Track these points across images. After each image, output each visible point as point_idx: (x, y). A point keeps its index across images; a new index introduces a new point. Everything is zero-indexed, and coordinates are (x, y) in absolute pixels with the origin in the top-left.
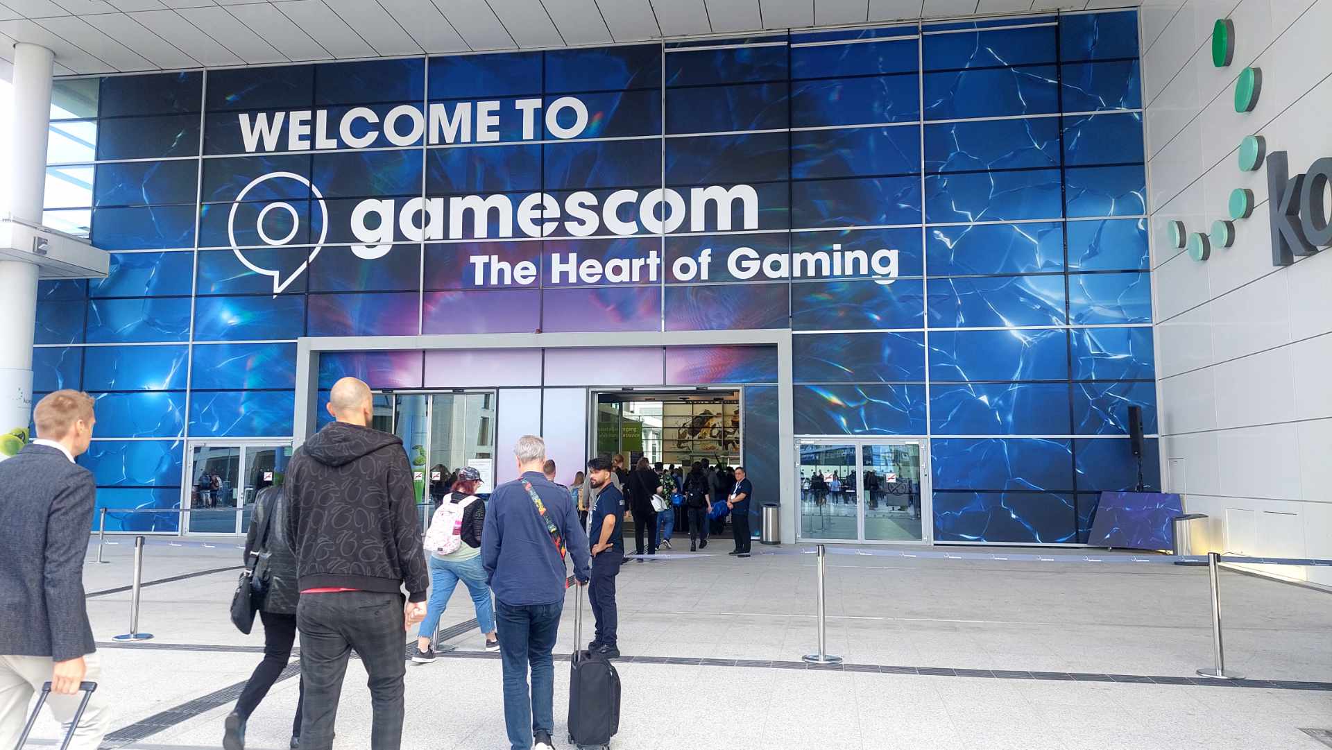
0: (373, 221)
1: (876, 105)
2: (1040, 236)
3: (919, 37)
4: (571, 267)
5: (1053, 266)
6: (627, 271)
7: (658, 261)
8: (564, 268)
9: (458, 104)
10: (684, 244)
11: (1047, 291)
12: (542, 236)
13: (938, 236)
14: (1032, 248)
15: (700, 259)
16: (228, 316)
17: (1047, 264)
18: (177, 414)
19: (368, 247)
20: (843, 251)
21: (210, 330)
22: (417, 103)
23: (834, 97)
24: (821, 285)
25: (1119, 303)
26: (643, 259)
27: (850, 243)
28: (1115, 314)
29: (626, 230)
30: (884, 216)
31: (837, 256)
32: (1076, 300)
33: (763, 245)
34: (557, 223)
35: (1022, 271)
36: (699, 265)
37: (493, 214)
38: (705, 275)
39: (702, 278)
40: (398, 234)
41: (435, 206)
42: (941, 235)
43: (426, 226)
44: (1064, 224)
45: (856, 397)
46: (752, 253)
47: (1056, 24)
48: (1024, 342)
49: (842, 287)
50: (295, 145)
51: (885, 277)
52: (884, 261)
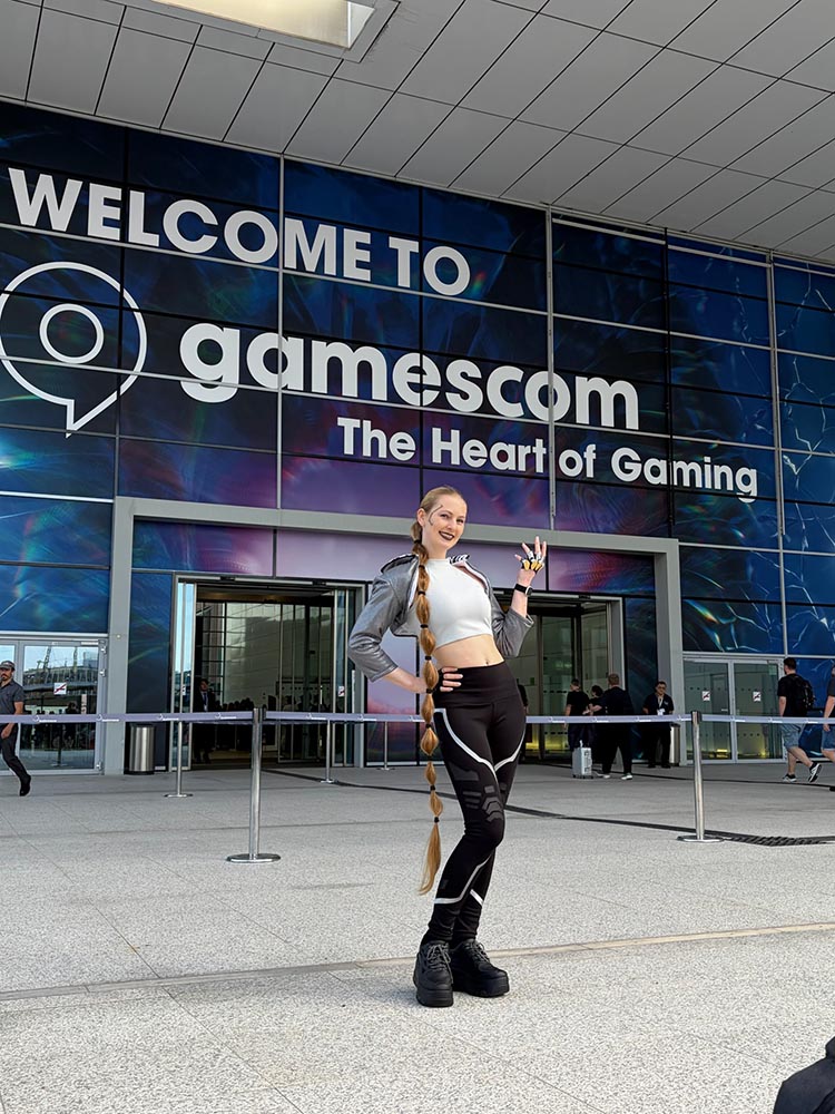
0: (210, 352)
1: (735, 323)
3: (771, 266)
4: (453, 446)
6: (513, 457)
7: (545, 451)
8: (446, 445)
9: (320, 226)
10: (570, 436)
12: (421, 405)
13: (786, 461)
15: (586, 455)
19: (204, 385)
20: (712, 464)
22: (271, 215)
23: (700, 307)
24: (695, 496)
26: (529, 447)
27: (718, 457)
29: (511, 411)
30: (744, 435)
31: (708, 467)
33: (645, 450)
34: (438, 393)
36: (584, 460)
37: (365, 370)
39: (588, 475)
40: (245, 376)
41: (293, 348)
42: (789, 460)
43: (283, 370)
46: (635, 456)
49: (712, 501)
50: (97, 230)
51: (747, 495)
52: (746, 480)
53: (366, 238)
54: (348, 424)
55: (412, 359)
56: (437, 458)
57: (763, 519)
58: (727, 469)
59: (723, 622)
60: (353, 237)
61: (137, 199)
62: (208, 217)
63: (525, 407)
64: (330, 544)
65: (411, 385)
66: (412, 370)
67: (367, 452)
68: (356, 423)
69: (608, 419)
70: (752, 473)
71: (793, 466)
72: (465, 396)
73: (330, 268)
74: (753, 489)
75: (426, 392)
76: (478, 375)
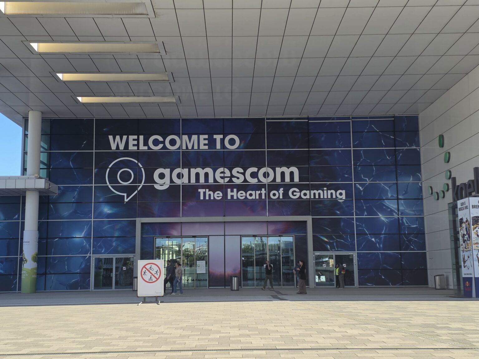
0: (162, 176)
1: (337, 142)
2: (389, 187)
3: (351, 121)
4: (235, 193)
5: (394, 197)
6: (254, 195)
7: (265, 192)
8: (232, 194)
9: (193, 136)
10: (273, 186)
11: (392, 205)
12: (224, 183)
13: (358, 186)
14: (387, 191)
15: (279, 192)
16: (107, 210)
17: (392, 196)
18: (88, 246)
19: (160, 185)
20: (327, 190)
21: (100, 215)
22: (178, 135)
23: (323, 139)
24: (320, 201)
25: (414, 209)
26: (260, 191)
27: (329, 188)
28: (412, 213)
29: (254, 181)
30: (340, 179)
31: (325, 192)
32: (401, 208)
33: (301, 188)
34: (229, 178)
35: (384, 198)
36: (279, 194)
37: (206, 175)
38: (281, 197)
39: (280, 198)
40: (172, 181)
41: (185, 171)
42: (359, 186)
43: (182, 178)
44: (397, 183)
45: (333, 239)
46: (297, 190)
47: (393, 119)
48: (385, 221)
49: (327, 202)
50: (131, 148)
51: (341, 199)
52: (341, 194)
53: (206, 136)
54: (201, 191)
55: (221, 169)
56: (229, 198)
57: (347, 206)
58: (333, 192)
59: (331, 241)
60: (202, 137)
61: (141, 138)
62: (161, 139)
63: (258, 179)
64: (197, 226)
65: (221, 177)
66: (221, 173)
67: (207, 198)
68: (204, 190)
69: (287, 179)
70: (344, 192)
71: (361, 188)
73: (196, 147)
74: (344, 197)
75: (226, 179)
76: (242, 171)
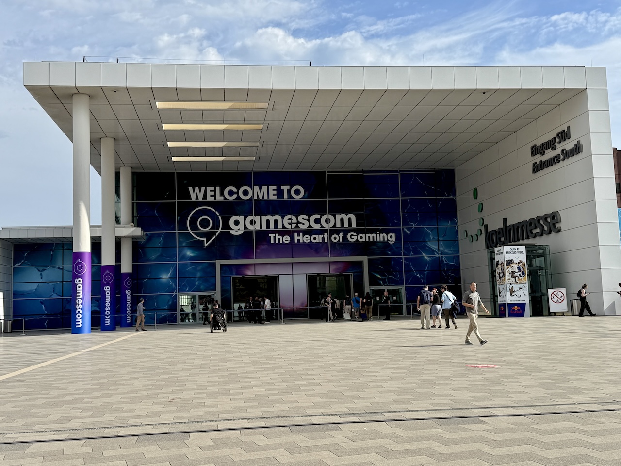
0: (237, 223)
1: (387, 193)
2: (431, 231)
3: (399, 174)
5: (435, 239)
6: (318, 239)
7: (327, 236)
8: (299, 238)
9: (263, 187)
10: (334, 231)
11: (433, 246)
12: (291, 228)
13: (405, 230)
14: (429, 234)
15: (339, 236)
16: (189, 253)
17: (433, 238)
18: (173, 285)
19: (236, 231)
20: (380, 234)
21: (183, 258)
22: (250, 186)
23: (375, 189)
24: (374, 243)
25: (451, 249)
26: (323, 235)
27: (382, 231)
28: (450, 252)
29: (317, 227)
30: (391, 224)
31: (378, 235)
32: (441, 248)
33: (358, 232)
34: (296, 224)
35: (427, 240)
37: (276, 221)
39: (340, 241)
40: (245, 227)
41: (257, 219)
43: (254, 225)
44: (438, 227)
45: (385, 276)
46: (355, 234)
47: (434, 172)
48: (428, 260)
49: (380, 244)
50: (209, 198)
51: (391, 241)
52: (391, 237)
53: (275, 187)
54: (272, 236)
55: (288, 216)
56: (296, 241)
57: (397, 248)
58: (385, 235)
59: (384, 278)
60: (271, 188)
61: (218, 189)
62: (235, 190)
63: (321, 225)
64: (269, 266)
65: (289, 224)
66: (289, 219)
67: (277, 242)
68: (274, 235)
69: (346, 225)
70: (393, 235)
71: (408, 231)
72: (303, 224)
73: (266, 197)
74: (394, 239)
75: (293, 225)
76: (307, 218)
